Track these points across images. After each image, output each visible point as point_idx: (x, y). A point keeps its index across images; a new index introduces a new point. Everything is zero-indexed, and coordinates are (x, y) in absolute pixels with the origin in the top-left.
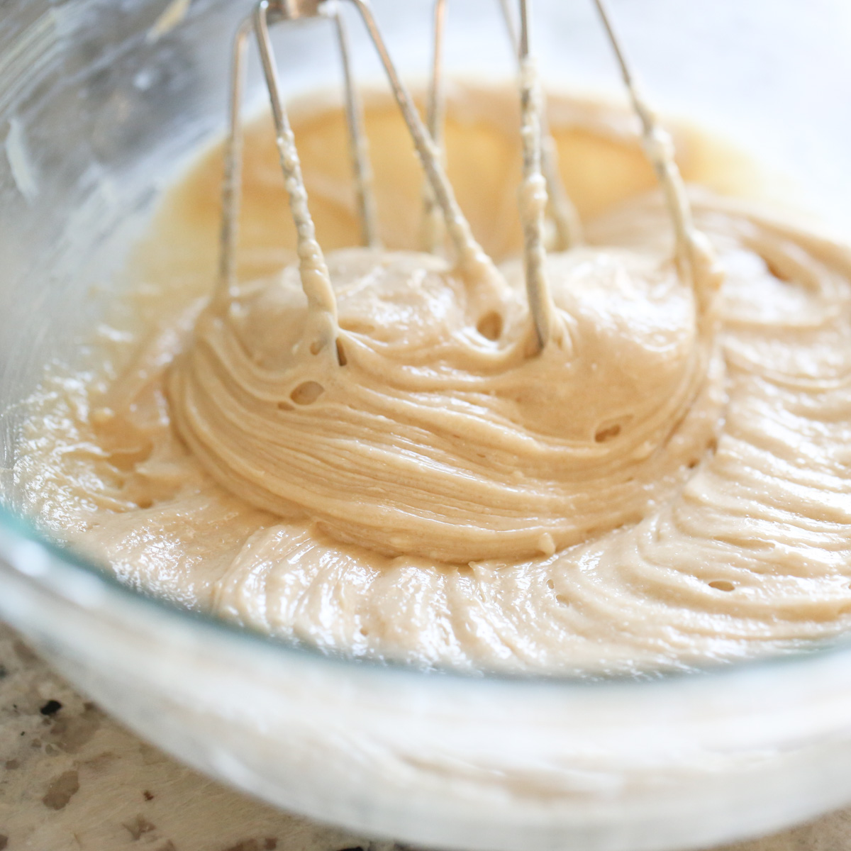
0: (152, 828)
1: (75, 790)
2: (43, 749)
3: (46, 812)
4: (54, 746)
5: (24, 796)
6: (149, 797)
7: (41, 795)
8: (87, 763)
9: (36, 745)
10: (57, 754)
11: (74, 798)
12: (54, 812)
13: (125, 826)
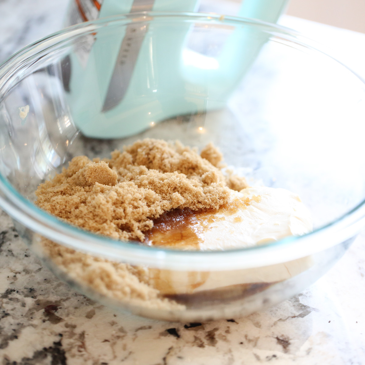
0: (117, 323)
1: (94, 314)
2: (84, 304)
3: (87, 319)
4: (88, 304)
5: (80, 316)
6: (115, 316)
7: (85, 315)
8: (97, 308)
9: (82, 303)
10: (88, 305)
11: (94, 316)
12: (89, 319)
13: (109, 323)
